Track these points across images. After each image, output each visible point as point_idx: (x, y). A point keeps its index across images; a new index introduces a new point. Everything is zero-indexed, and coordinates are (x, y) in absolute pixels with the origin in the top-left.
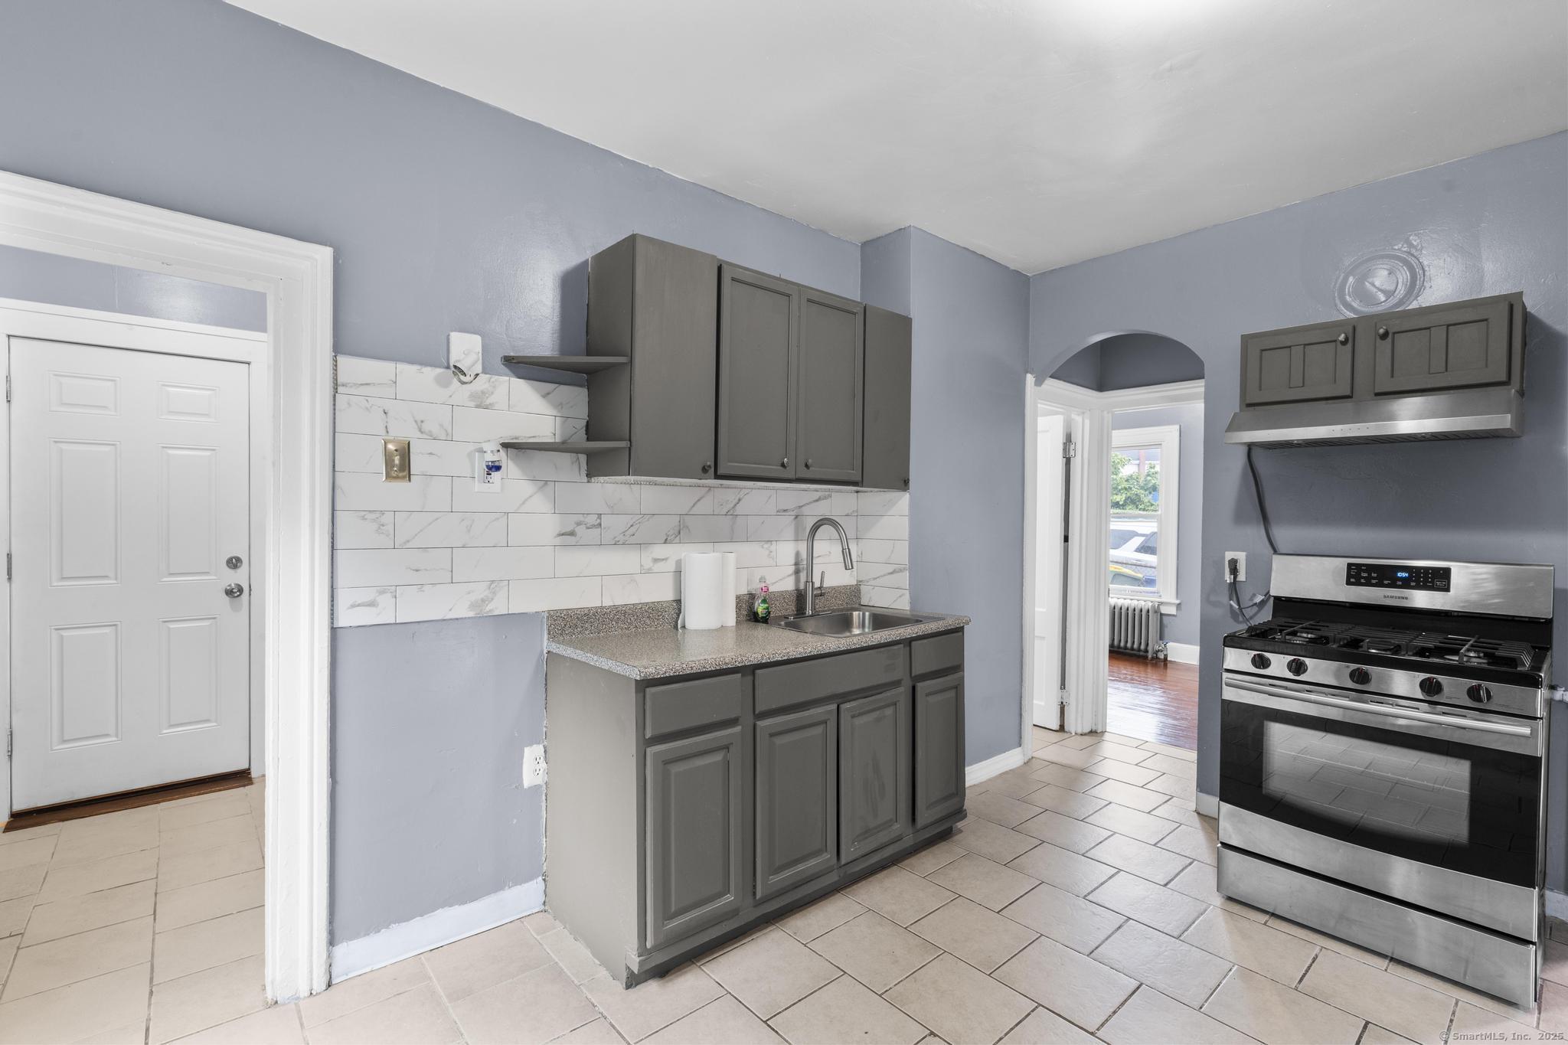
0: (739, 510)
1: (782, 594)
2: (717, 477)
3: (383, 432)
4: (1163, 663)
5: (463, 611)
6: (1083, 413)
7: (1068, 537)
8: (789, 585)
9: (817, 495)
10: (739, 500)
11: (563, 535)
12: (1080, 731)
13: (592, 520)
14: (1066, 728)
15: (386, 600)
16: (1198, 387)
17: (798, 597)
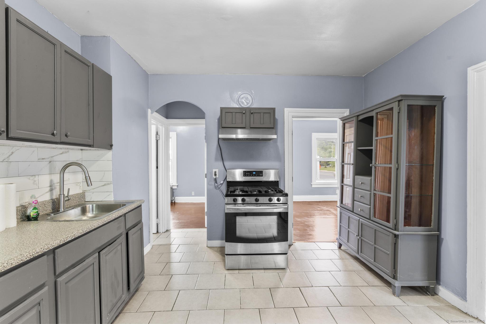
0: (12, 159)
1: (44, 203)
2: (8, 138)
4: (174, 204)
6: (162, 125)
7: (158, 167)
8: (47, 197)
9: (61, 151)
10: (12, 153)
12: (164, 231)
14: (159, 232)
16: (203, 121)
17: (53, 203)
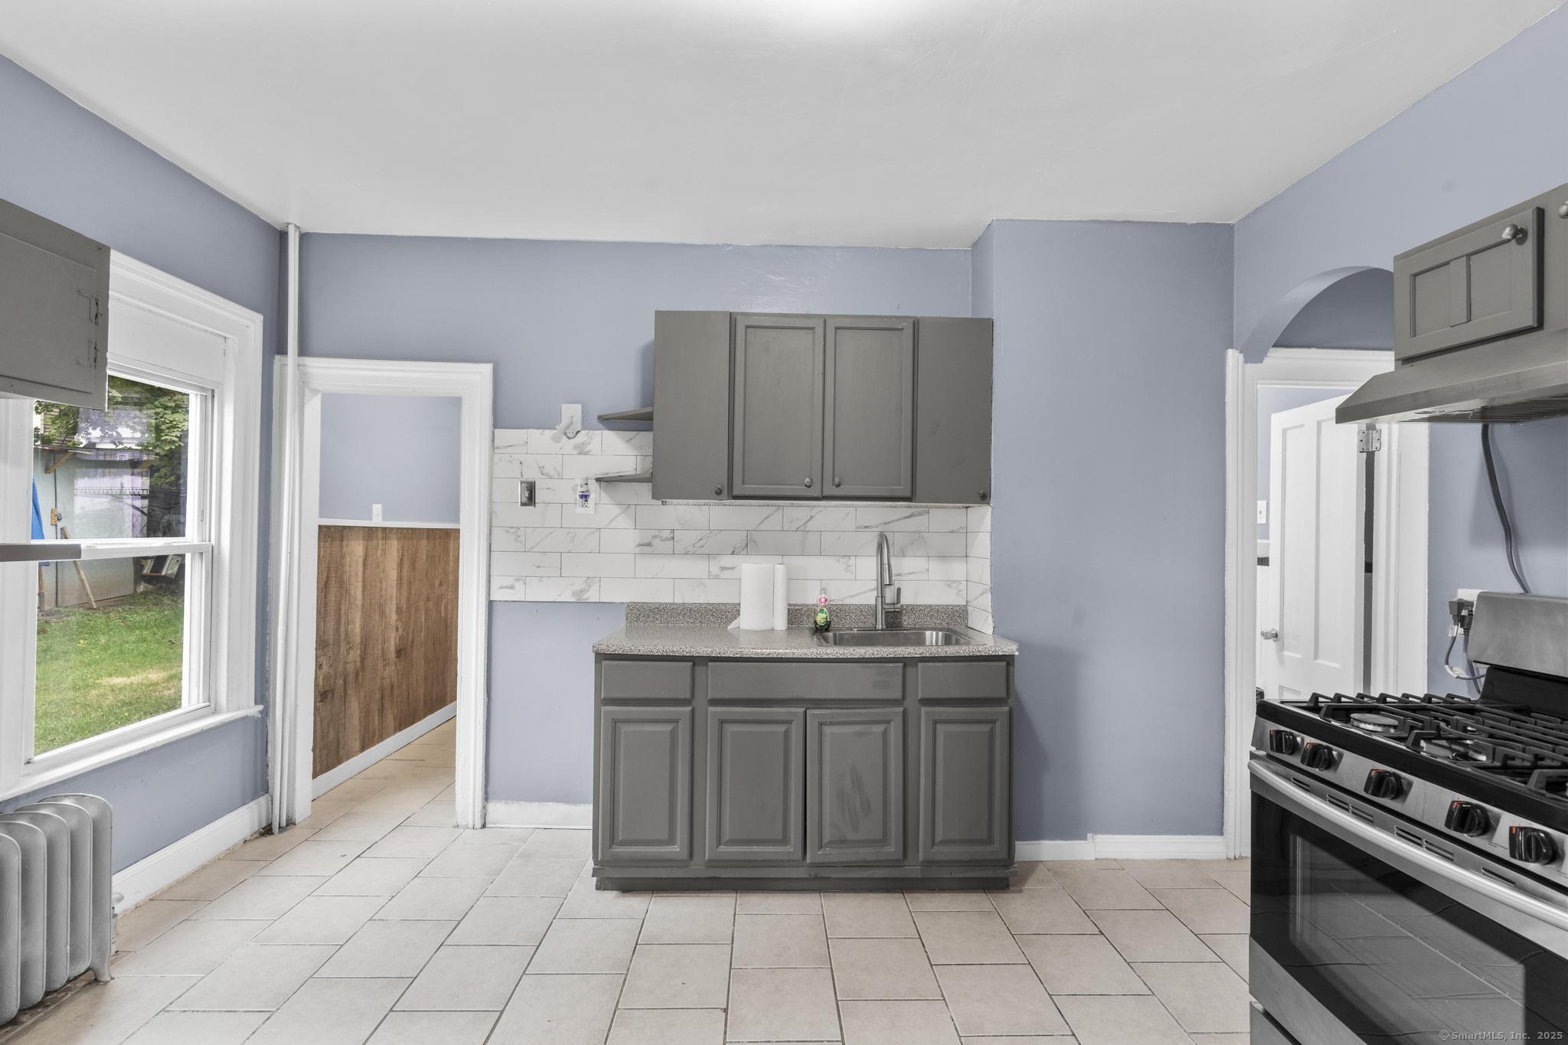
0: (811, 526)
3: (519, 476)
5: (568, 597)
8: (869, 599)
9: (908, 512)
10: (812, 517)
11: (642, 545)
13: (666, 534)
15: (519, 585)
